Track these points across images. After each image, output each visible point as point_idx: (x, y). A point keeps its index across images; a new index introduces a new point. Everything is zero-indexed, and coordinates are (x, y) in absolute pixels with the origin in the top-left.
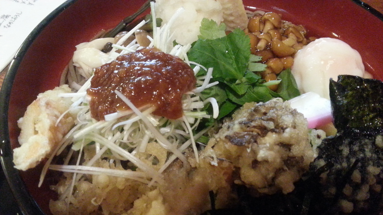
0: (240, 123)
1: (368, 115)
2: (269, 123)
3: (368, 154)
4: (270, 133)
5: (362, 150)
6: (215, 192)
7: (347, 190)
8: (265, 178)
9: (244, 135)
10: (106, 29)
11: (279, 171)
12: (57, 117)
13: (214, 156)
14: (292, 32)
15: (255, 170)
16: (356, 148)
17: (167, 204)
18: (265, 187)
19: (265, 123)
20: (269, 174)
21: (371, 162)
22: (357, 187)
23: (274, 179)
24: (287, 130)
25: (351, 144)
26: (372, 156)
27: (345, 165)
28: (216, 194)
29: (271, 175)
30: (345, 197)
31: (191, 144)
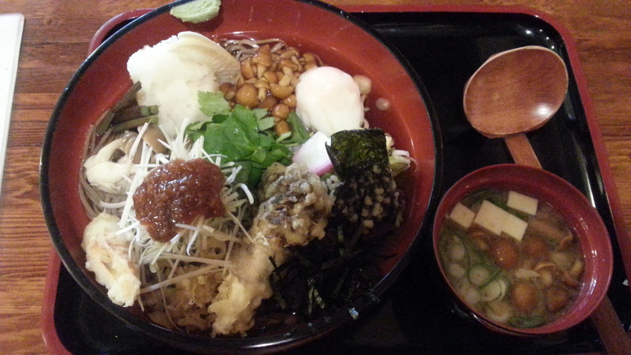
0: (272, 203)
1: (363, 152)
2: (292, 198)
3: (372, 181)
4: (295, 205)
5: (367, 180)
6: (272, 256)
7: (365, 213)
8: (303, 235)
9: (279, 214)
10: (93, 123)
11: (310, 228)
12: (127, 253)
13: (263, 237)
14: (285, 65)
15: (295, 234)
16: (362, 181)
17: (243, 281)
18: (305, 242)
19: (290, 199)
20: (305, 232)
21: (376, 186)
22: (371, 208)
23: (309, 234)
24: (307, 197)
25: (357, 180)
26: (375, 182)
27: (357, 197)
28: (274, 257)
29: (306, 232)
30: (365, 218)
31: (240, 228)
